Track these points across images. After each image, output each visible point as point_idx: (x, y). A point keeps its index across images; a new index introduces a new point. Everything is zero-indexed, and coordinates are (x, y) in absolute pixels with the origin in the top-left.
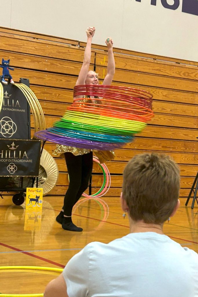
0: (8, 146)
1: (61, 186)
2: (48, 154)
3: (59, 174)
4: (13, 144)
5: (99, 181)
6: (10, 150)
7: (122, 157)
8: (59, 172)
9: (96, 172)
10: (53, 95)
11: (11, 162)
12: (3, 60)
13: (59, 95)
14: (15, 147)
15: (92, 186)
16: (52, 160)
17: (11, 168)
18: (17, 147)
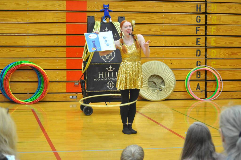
0: (107, 68)
1: (180, 91)
2: (166, 67)
3: (176, 82)
4: (111, 67)
5: (213, 87)
6: (109, 71)
7: (234, 66)
8: (176, 80)
9: (210, 79)
10: (169, 19)
11: (110, 80)
12: (104, 5)
13: (175, 18)
14: (112, 69)
15: (207, 91)
16: (170, 71)
17: (110, 85)
18: (114, 69)
